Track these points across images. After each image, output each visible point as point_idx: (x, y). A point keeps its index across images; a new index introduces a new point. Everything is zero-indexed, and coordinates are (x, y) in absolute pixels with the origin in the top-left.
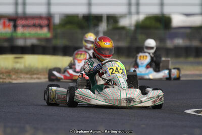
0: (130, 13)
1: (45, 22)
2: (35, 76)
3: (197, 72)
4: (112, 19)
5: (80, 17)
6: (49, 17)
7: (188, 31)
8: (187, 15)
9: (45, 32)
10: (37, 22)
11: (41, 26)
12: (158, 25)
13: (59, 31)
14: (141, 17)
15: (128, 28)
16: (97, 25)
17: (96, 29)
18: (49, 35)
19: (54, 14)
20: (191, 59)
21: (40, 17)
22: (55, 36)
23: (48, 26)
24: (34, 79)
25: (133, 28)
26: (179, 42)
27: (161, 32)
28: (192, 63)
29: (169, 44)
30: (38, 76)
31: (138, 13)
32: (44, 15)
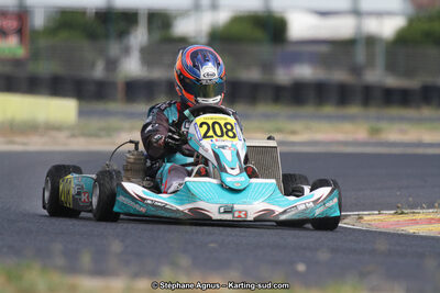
0: (197, 7)
1: (11, 24)
3: (340, 137)
4: (160, 20)
5: (88, 15)
6: (22, 14)
7: (324, 49)
8: (324, 14)
9: (11, 46)
11: (3, 33)
12: (259, 34)
13: (43, 43)
14: (222, 17)
15: (193, 40)
16: (123, 34)
17: (124, 41)
18: (20, 52)
19: (33, 7)
20: (329, 110)
22: (35, 55)
23: (20, 32)
25: (203, 40)
26: (305, 72)
27: (265, 50)
28: (329, 118)
29: (283, 76)
31: (214, 7)
32: (11, 9)
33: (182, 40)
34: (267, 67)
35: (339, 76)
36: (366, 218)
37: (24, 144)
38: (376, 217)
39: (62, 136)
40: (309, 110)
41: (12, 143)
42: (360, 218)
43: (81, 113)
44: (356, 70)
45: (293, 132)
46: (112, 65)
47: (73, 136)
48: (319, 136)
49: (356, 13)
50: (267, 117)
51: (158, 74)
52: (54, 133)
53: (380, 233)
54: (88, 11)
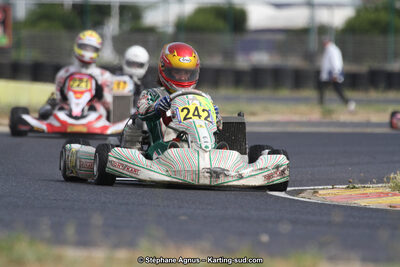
3: (296, 118)
4: (130, 13)
5: (66, 7)
6: (6, 6)
7: (280, 37)
8: (278, 6)
12: (221, 24)
13: (25, 33)
14: (188, 8)
15: (161, 30)
16: (99, 24)
20: (285, 93)
22: (17, 44)
25: (170, 30)
26: (262, 58)
27: (227, 39)
28: (285, 100)
29: (243, 62)
33: (151, 30)
34: (228, 54)
35: (294, 62)
36: (320, 192)
38: (329, 191)
40: (266, 93)
42: (315, 192)
44: (309, 56)
45: (253, 114)
48: (277, 118)
49: (310, 5)
50: (228, 100)
53: (334, 205)
54: (65, 3)
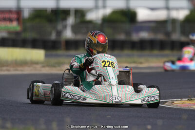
0: (97, 8)
1: (14, 16)
2: (4, 68)
4: (80, 13)
5: (48, 12)
6: (19, 11)
7: (153, 25)
8: (152, 9)
9: (14, 26)
10: (7, 16)
11: (11, 20)
13: (28, 24)
14: (108, 11)
15: (95, 22)
16: (65, 19)
17: (64, 23)
18: (18, 29)
19: (23, 8)
20: (156, 52)
21: (9, 11)
22: (25, 30)
23: (18, 20)
24: (4, 71)
25: (100, 22)
26: (144, 35)
27: (127, 26)
28: (157, 56)
29: (135, 37)
30: (8, 68)
31: (104, 7)
32: (14, 9)
33: (90, 22)
34: (128, 33)
35: (160, 37)
36: (175, 102)
37: (22, 71)
38: (180, 102)
39: (38, 67)
40: (147, 52)
41: (17, 70)
43: (46, 56)
44: (168, 34)
45: (141, 63)
46: (59, 33)
47: (43, 67)
48: (152, 65)
49: (168, 8)
50: (129, 56)
51: (79, 37)
52: (35, 66)
53: (182, 109)
54: (48, 10)
